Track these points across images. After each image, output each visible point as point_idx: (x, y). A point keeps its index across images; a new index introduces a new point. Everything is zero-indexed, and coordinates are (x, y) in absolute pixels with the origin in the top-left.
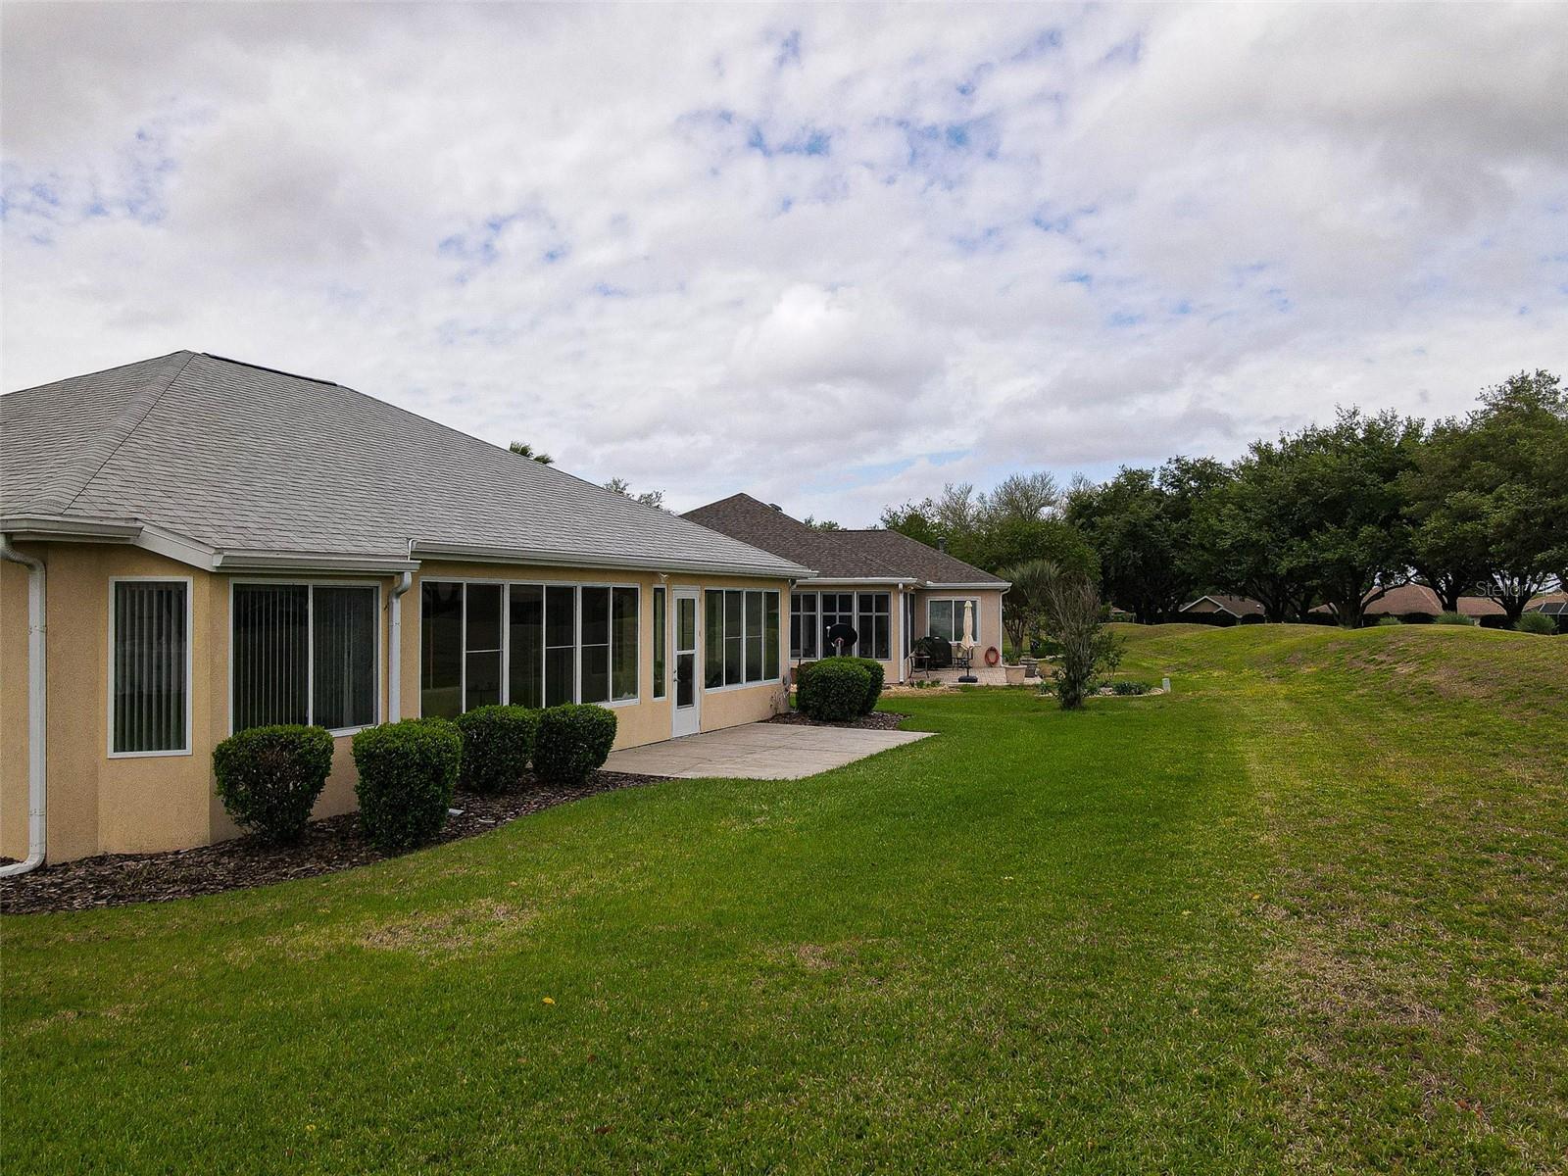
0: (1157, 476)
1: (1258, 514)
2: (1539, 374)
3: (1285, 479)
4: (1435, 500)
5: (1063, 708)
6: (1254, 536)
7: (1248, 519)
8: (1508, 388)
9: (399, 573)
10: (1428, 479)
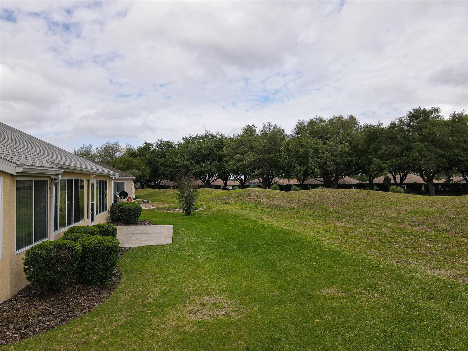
0: (155, 145)
1: (187, 157)
2: (252, 125)
3: (193, 148)
4: (231, 156)
5: (186, 215)
6: (186, 163)
7: (184, 158)
8: (246, 128)
9: (58, 175)
10: (231, 150)
